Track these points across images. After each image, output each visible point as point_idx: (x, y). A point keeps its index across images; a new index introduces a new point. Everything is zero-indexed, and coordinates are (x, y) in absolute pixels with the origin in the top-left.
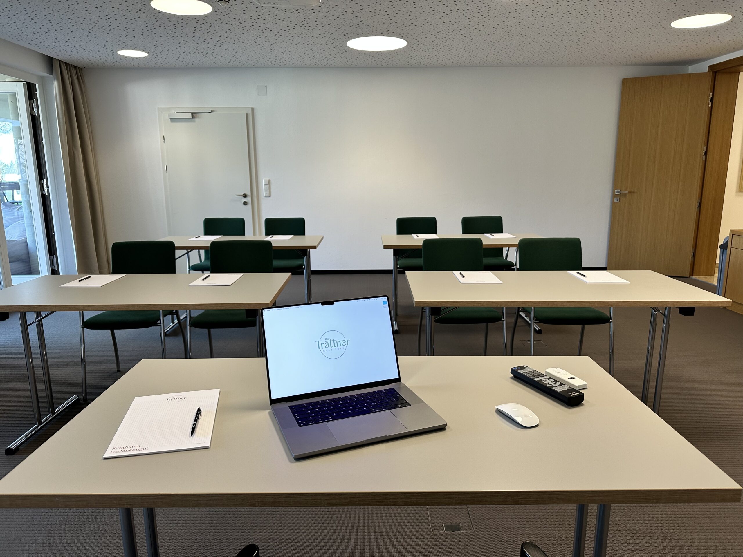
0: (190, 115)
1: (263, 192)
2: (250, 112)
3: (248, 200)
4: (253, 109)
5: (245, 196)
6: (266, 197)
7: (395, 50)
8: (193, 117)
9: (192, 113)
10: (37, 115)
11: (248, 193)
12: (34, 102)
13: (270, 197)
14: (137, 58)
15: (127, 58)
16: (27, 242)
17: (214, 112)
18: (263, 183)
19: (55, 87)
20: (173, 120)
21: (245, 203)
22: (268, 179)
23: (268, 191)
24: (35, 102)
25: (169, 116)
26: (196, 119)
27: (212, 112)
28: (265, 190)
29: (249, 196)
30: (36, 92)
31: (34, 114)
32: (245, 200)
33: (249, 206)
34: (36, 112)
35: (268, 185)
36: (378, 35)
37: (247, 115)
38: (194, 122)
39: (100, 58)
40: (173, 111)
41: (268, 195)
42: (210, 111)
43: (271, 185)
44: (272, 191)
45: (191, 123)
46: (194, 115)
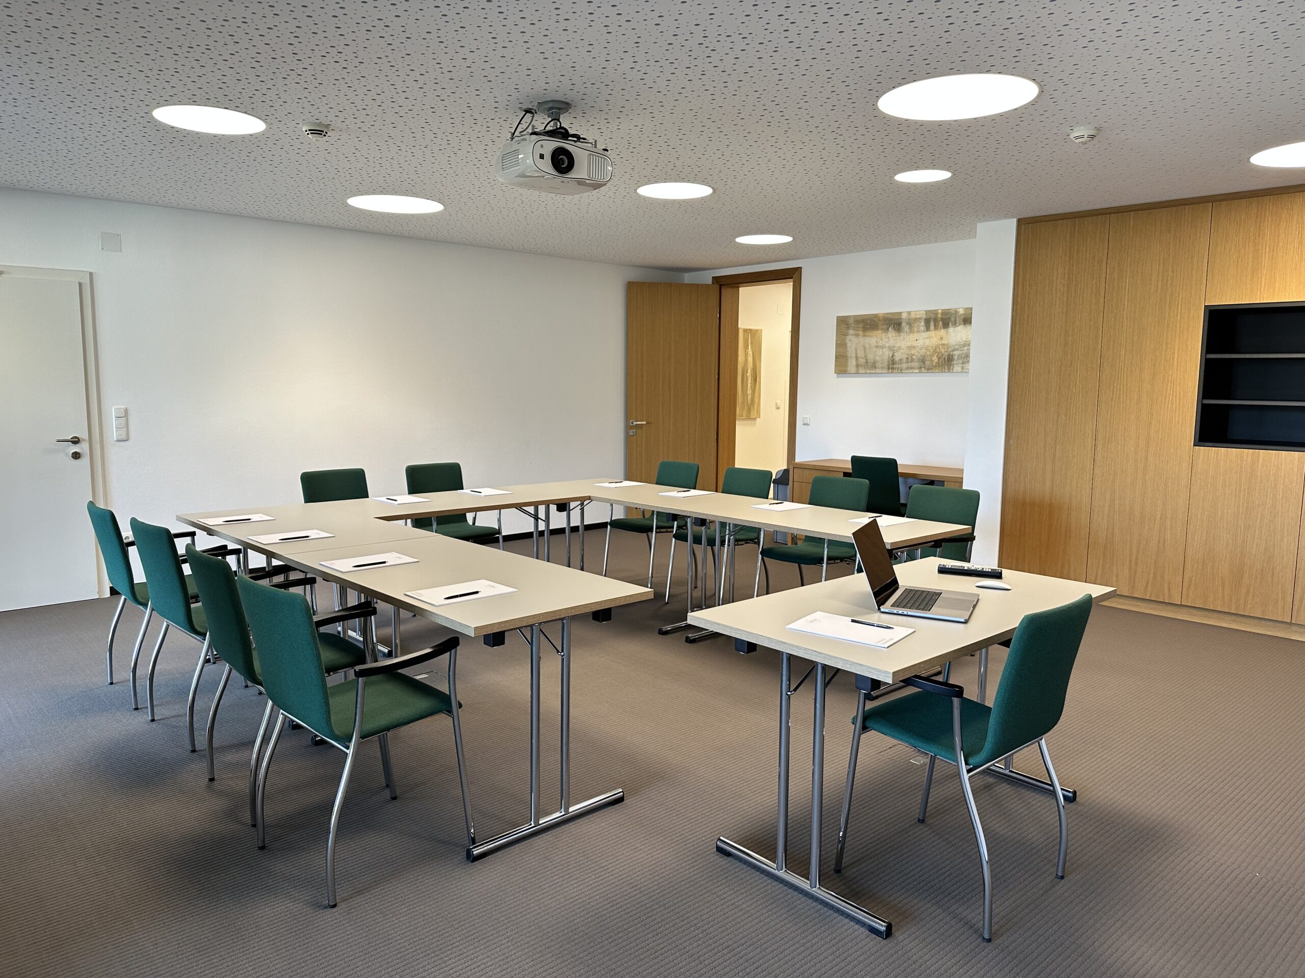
1: (113, 430)
2: (86, 281)
3: (82, 448)
4: (91, 274)
5: (76, 441)
6: (119, 440)
11: (83, 434)
13: (126, 440)
17: (4, 276)
18: (112, 413)
21: (76, 456)
22: (124, 407)
23: (125, 429)
28: (117, 428)
29: (84, 440)
32: (75, 448)
33: (85, 461)
35: (123, 419)
37: (80, 285)
41: (124, 437)
43: (130, 418)
44: (131, 427)
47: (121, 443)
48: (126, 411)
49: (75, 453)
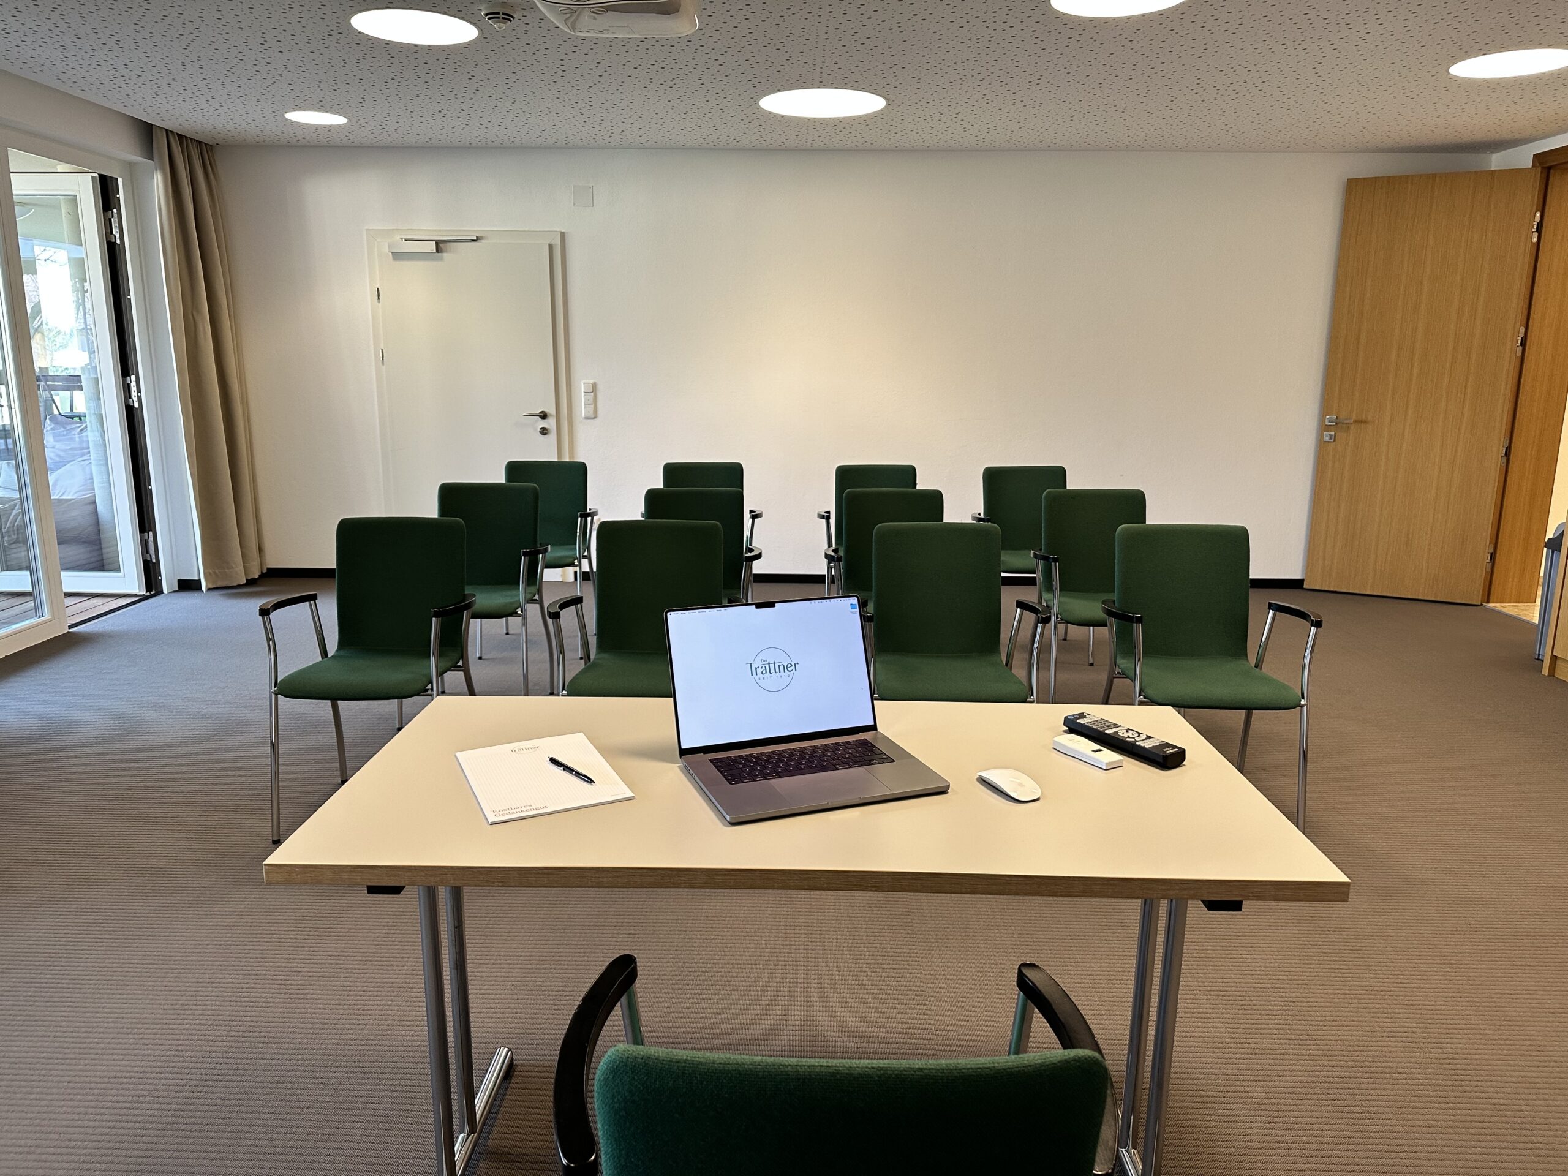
0: (432, 247)
1: (582, 408)
2: (557, 241)
3: (550, 424)
4: (563, 234)
5: (544, 416)
6: (587, 418)
7: (860, 117)
8: (438, 250)
9: (438, 242)
10: (118, 242)
11: (551, 410)
12: (113, 216)
13: (594, 418)
14: (325, 127)
15: (303, 126)
16: (95, 502)
17: (483, 241)
18: (581, 388)
19: (158, 185)
20: (397, 256)
21: (544, 431)
22: (592, 381)
23: (592, 406)
24: (116, 215)
25: (389, 247)
26: (445, 254)
27: (478, 239)
28: (585, 404)
29: (551, 415)
30: (118, 196)
31: (114, 241)
32: (543, 423)
33: (552, 437)
34: (117, 236)
35: (592, 394)
36: (825, 87)
37: (551, 247)
38: (441, 259)
39: (248, 126)
40: (398, 237)
41: (591, 414)
42: (475, 238)
43: (598, 393)
44: (600, 405)
45: (435, 263)
46: (440, 246)
47: (589, 421)
48: (594, 386)
49: (543, 429)
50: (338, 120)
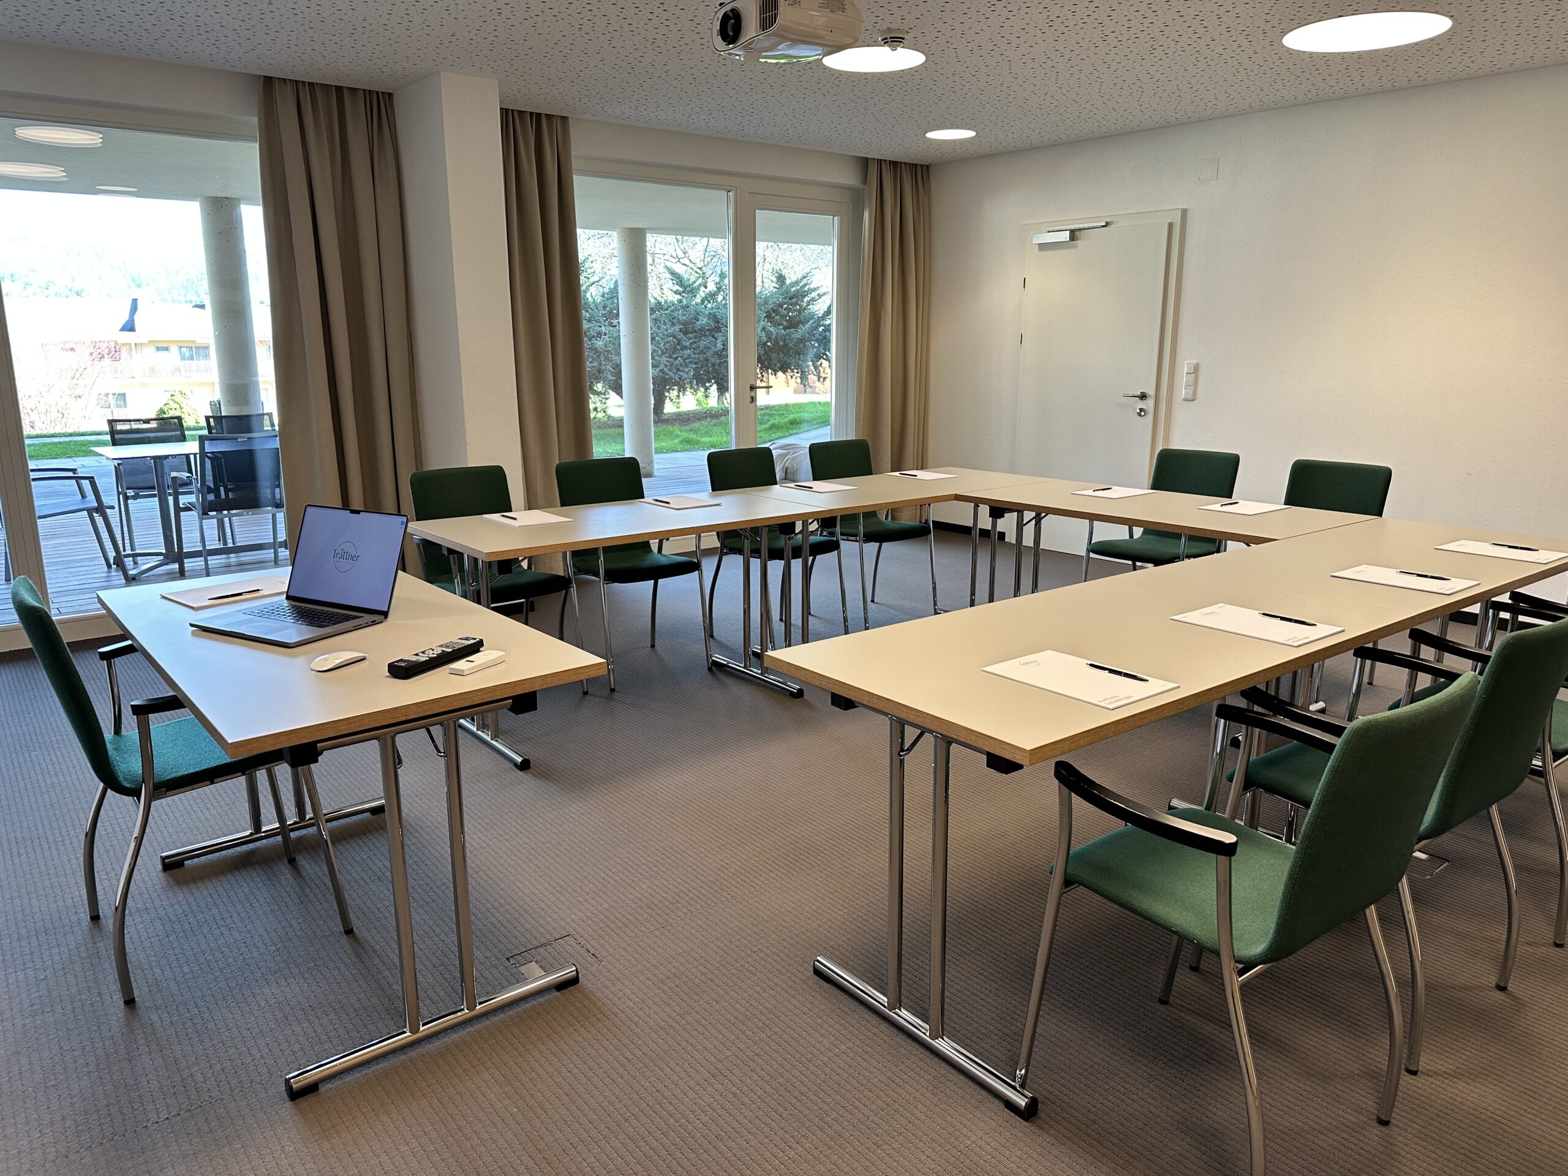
0: (1067, 236)
1: (1182, 392)
2: (1177, 220)
3: (1149, 404)
4: (1184, 212)
5: (1143, 397)
6: (1185, 400)
8: (1072, 238)
9: (1072, 231)
11: (1151, 391)
13: (1193, 400)
17: (1112, 226)
18: (1184, 368)
21: (1142, 412)
22: (1195, 362)
23: (1192, 387)
25: (1034, 240)
26: (1079, 243)
27: (1107, 224)
28: (1185, 385)
29: (1150, 396)
32: (1141, 404)
33: (1148, 419)
35: (1193, 375)
37: (1171, 225)
38: (1076, 247)
40: (1043, 230)
41: (1190, 397)
42: (1104, 224)
43: (1199, 374)
44: (1200, 388)
45: (1068, 251)
46: (1074, 234)
47: (1187, 403)
48: (1197, 367)
49: (1141, 410)
50: (969, 134)
